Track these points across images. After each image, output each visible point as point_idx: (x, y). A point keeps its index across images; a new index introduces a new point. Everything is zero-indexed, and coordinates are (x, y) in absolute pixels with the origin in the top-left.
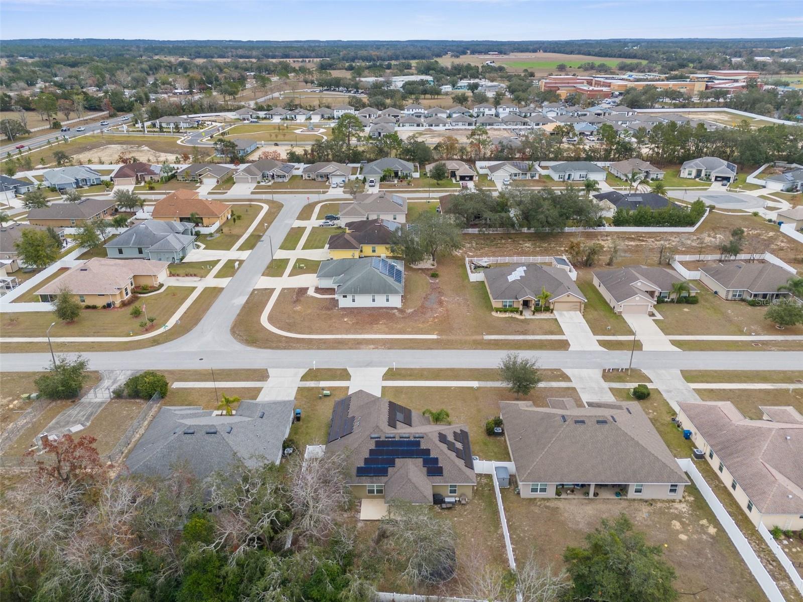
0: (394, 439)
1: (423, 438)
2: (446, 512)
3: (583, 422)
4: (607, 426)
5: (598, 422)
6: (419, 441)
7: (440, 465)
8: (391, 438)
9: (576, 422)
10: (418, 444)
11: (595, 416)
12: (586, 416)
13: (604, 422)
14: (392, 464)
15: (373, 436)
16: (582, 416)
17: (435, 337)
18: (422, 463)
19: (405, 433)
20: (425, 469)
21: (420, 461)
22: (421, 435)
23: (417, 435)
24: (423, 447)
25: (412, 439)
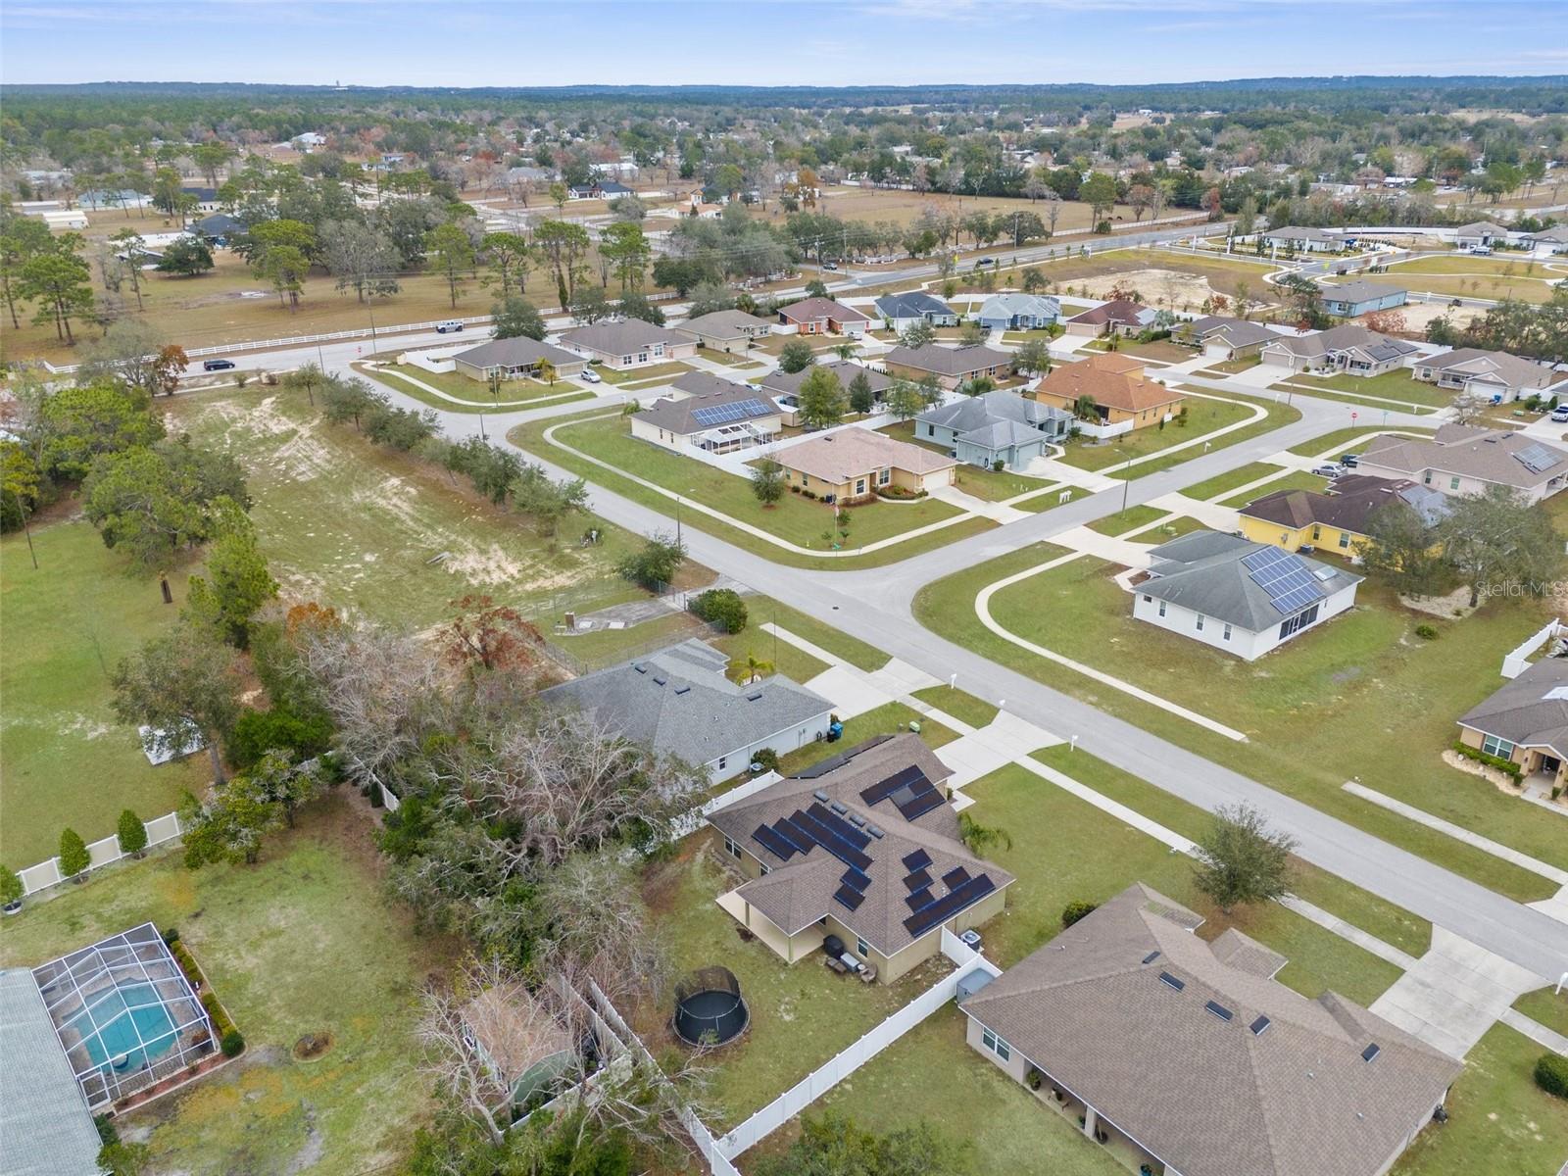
0: (839, 815)
1: (879, 838)
2: (828, 973)
3: (1179, 985)
4: (1221, 1025)
5: (1212, 1006)
6: (870, 840)
7: (864, 893)
8: (837, 810)
9: (1166, 977)
10: (864, 841)
11: (1216, 992)
12: (1196, 979)
13: (1226, 1015)
14: (806, 849)
15: (819, 794)
16: (1187, 974)
17: (1236, 736)
18: (843, 874)
19: (862, 816)
20: (840, 885)
21: (843, 868)
22: (880, 833)
23: (874, 829)
24: (867, 851)
25: (863, 830)
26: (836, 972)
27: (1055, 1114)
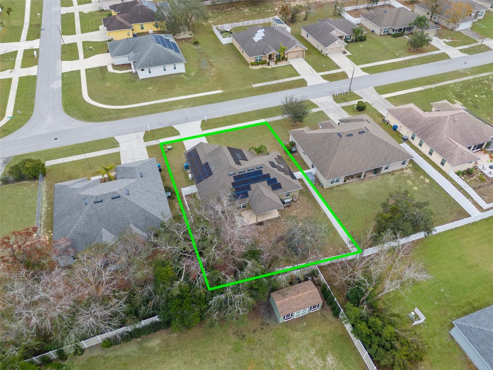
0: (244, 173)
1: (262, 167)
2: (287, 209)
3: (351, 135)
4: (365, 134)
5: (360, 133)
6: (261, 170)
7: (278, 182)
8: (242, 172)
9: (348, 136)
10: (260, 172)
11: (357, 130)
12: (352, 131)
13: (363, 132)
14: (249, 188)
15: (231, 173)
16: (350, 131)
18: (267, 183)
19: (250, 167)
20: (270, 186)
21: (265, 183)
22: (261, 166)
23: (258, 167)
24: (264, 173)
25: (256, 170)
26: (288, 206)
27: (353, 181)
